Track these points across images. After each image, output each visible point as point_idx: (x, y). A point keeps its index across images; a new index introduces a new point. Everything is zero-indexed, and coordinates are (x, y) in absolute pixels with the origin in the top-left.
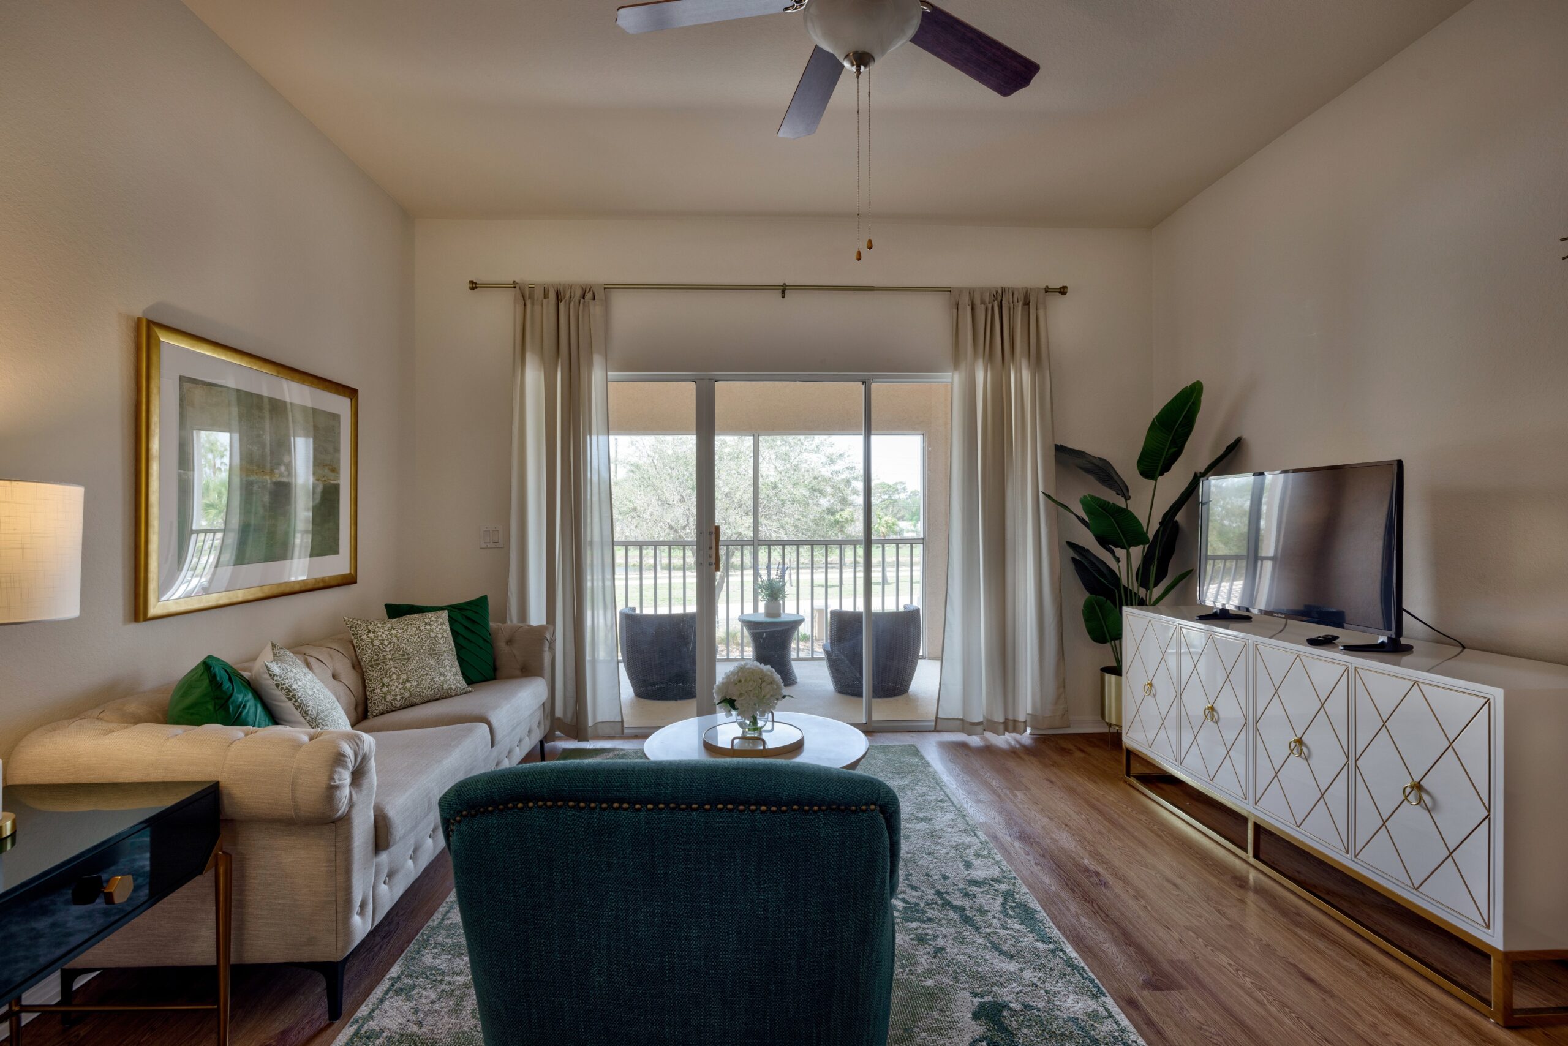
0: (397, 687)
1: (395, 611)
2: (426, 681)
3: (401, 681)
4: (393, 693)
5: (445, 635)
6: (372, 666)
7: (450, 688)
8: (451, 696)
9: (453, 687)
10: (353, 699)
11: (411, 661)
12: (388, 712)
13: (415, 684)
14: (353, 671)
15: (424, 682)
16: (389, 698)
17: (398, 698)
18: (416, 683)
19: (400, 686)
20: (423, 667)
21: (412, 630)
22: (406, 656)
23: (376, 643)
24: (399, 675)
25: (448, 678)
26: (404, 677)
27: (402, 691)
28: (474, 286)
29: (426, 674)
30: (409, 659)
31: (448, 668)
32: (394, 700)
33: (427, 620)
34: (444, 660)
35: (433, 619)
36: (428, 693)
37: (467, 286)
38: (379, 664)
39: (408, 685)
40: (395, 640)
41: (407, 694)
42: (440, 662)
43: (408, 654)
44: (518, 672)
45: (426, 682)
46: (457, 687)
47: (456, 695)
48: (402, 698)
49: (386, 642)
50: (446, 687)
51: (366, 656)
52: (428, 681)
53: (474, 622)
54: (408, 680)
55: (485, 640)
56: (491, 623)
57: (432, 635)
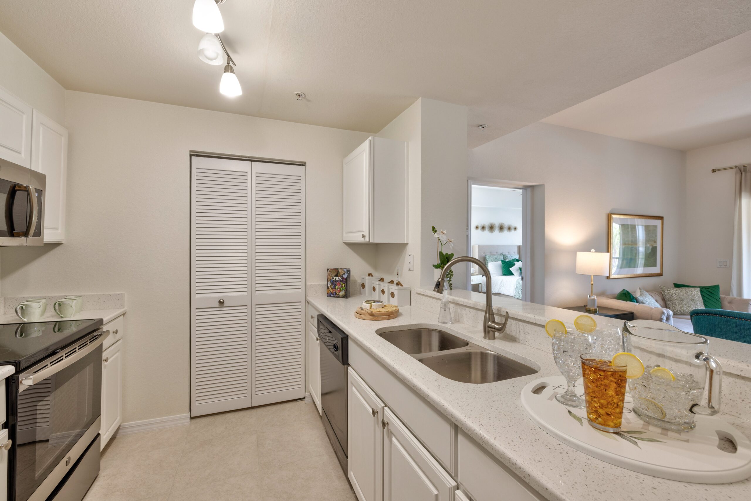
1: (678, 286)
2: (690, 308)
4: (677, 310)
5: (698, 295)
6: (669, 301)
13: (685, 308)
15: (689, 308)
17: (679, 311)
19: (679, 308)
20: (688, 304)
21: (684, 292)
22: (682, 300)
23: (670, 294)
26: (681, 305)
27: (680, 310)
29: (690, 306)
30: (683, 301)
32: (677, 312)
33: (690, 290)
34: (698, 303)
35: (693, 290)
37: (711, 171)
38: (671, 300)
39: (682, 308)
40: (677, 294)
41: (682, 311)
42: (696, 304)
48: (680, 312)
49: (674, 294)
51: (667, 298)
52: (691, 309)
53: (712, 293)
54: (682, 307)
55: (717, 300)
56: (720, 295)
57: (692, 294)
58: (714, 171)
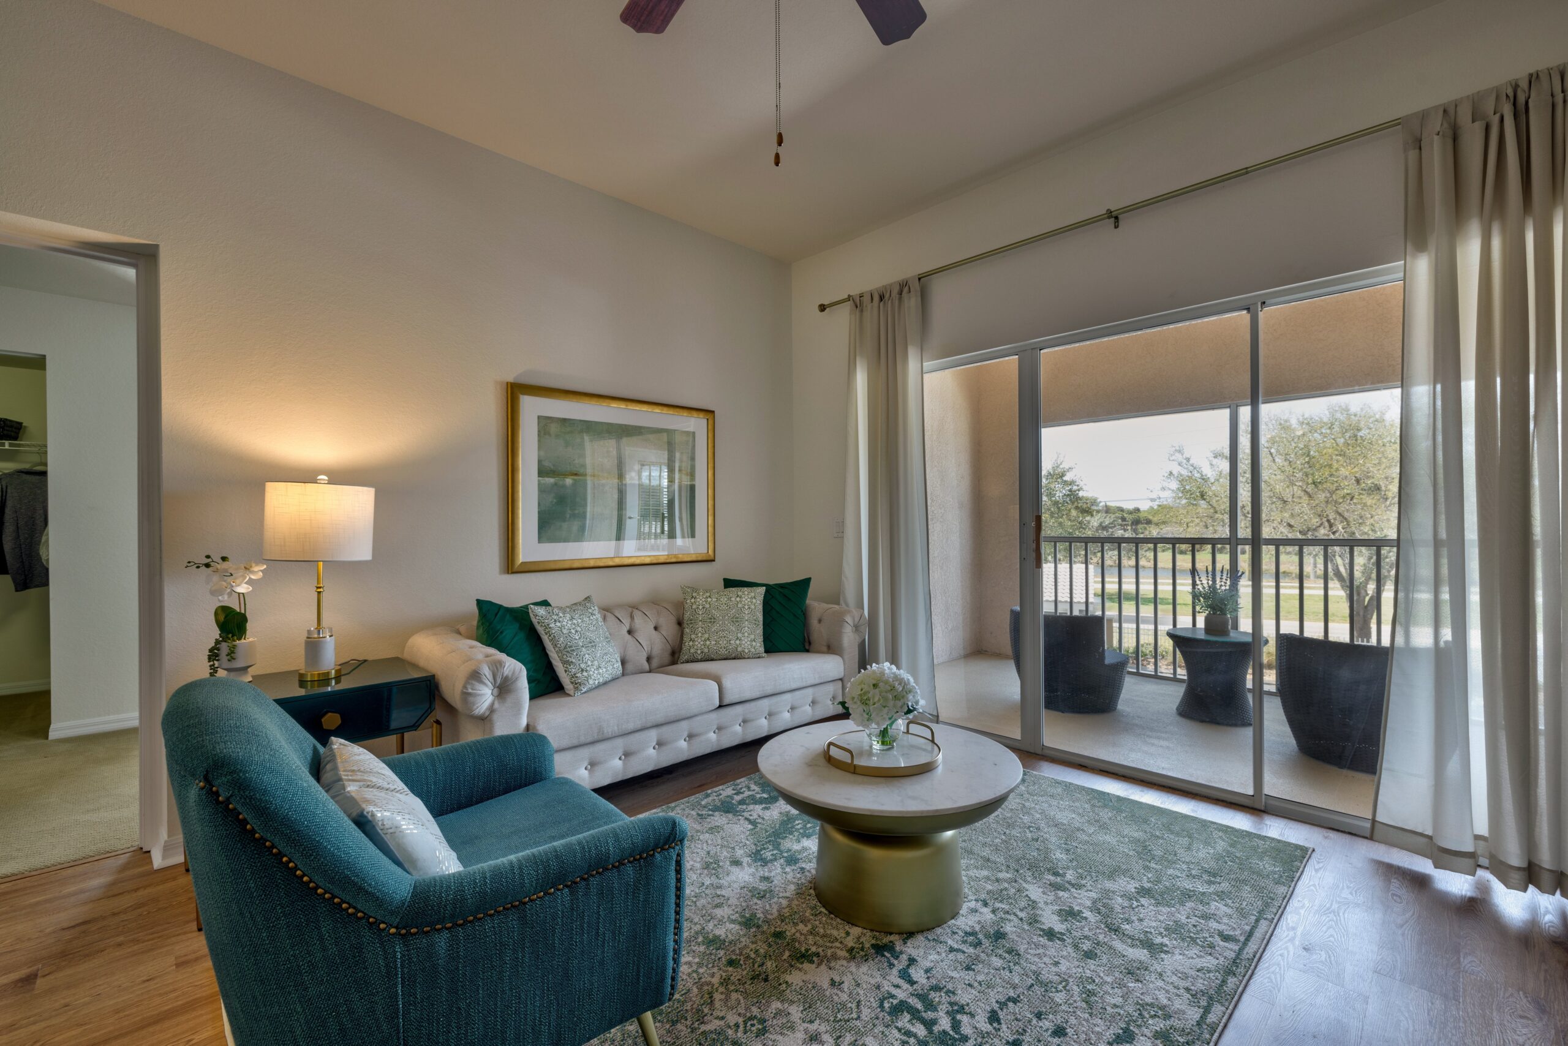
0: (699, 643)
1: (729, 583)
3: (703, 639)
4: (695, 647)
5: (753, 607)
6: (688, 624)
7: (743, 651)
8: (744, 658)
9: (746, 651)
10: (670, 647)
11: (715, 624)
12: (692, 662)
13: (713, 643)
14: (676, 627)
15: (721, 642)
16: (692, 651)
17: (699, 652)
18: (714, 643)
19: (702, 643)
20: (723, 630)
22: (713, 620)
23: (695, 607)
24: (703, 634)
25: (744, 642)
26: (706, 636)
27: (703, 647)
29: (725, 637)
30: (714, 622)
31: (746, 634)
32: (696, 652)
33: (739, 593)
34: (744, 627)
35: (746, 593)
36: (723, 652)
37: (818, 308)
38: (692, 623)
39: (708, 643)
40: (708, 606)
41: (706, 650)
42: (740, 629)
43: (714, 619)
44: (825, 649)
45: (723, 643)
46: (750, 651)
47: (749, 658)
48: (702, 652)
49: (701, 607)
50: (739, 649)
51: (687, 615)
52: (725, 642)
53: (789, 599)
54: (708, 639)
55: (795, 616)
56: (808, 602)
57: (740, 605)
58: (822, 308)
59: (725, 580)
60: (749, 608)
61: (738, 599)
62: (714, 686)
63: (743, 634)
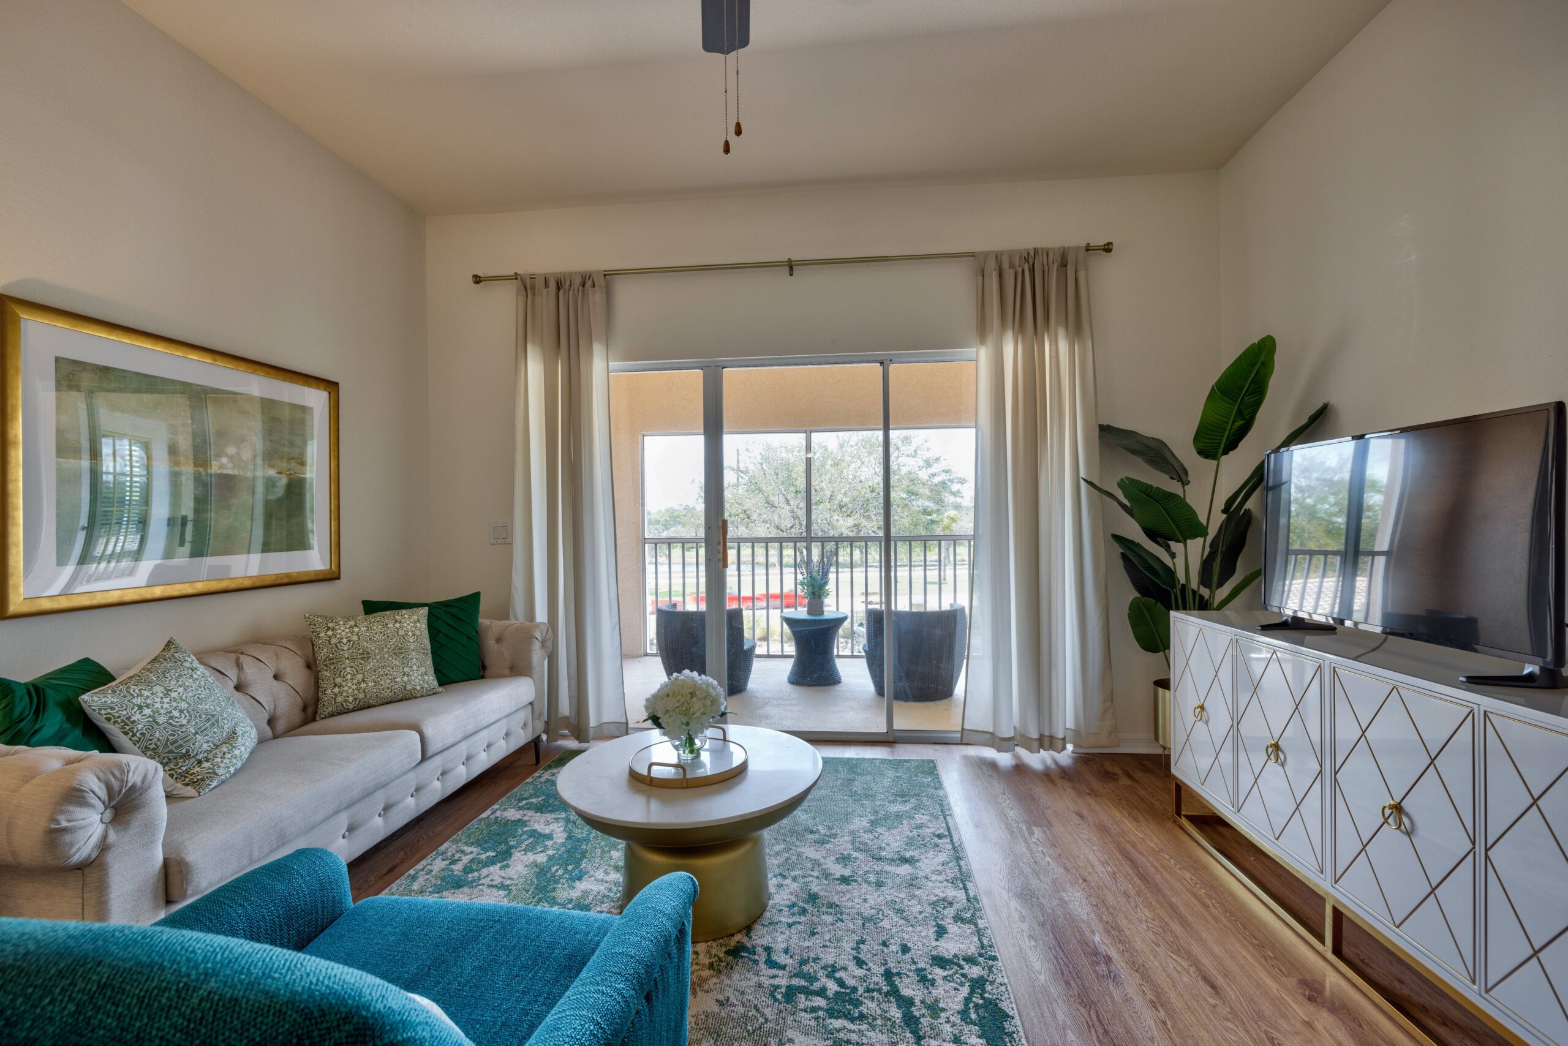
0: (350, 688)
1: (371, 607)
2: (385, 681)
3: (355, 681)
4: (345, 694)
5: (418, 633)
6: (326, 665)
7: (414, 689)
8: (416, 697)
9: (418, 688)
10: (300, 700)
11: (370, 660)
12: (339, 714)
13: (371, 684)
14: (306, 671)
15: (382, 682)
16: (339, 699)
17: (351, 699)
18: (373, 684)
19: (354, 687)
20: (383, 667)
21: (377, 628)
22: (366, 655)
23: (333, 641)
24: (354, 675)
25: (413, 678)
26: (360, 677)
27: (356, 692)
28: (477, 280)
29: (387, 674)
30: (368, 658)
31: (415, 668)
32: (346, 701)
33: (398, 618)
34: (412, 659)
35: (406, 616)
36: (387, 694)
37: (471, 280)
38: (333, 663)
39: (363, 685)
40: (355, 638)
41: (361, 696)
42: (406, 662)
43: (368, 653)
44: (507, 671)
45: (385, 683)
46: (423, 688)
47: (422, 696)
48: (355, 699)
49: (345, 641)
50: (409, 687)
51: (322, 654)
52: (388, 681)
53: (459, 619)
54: (364, 681)
55: (469, 638)
56: (481, 620)
57: (401, 633)
59: (364, 602)
60: (414, 635)
61: (397, 625)
62: (415, 736)
63: (411, 667)
